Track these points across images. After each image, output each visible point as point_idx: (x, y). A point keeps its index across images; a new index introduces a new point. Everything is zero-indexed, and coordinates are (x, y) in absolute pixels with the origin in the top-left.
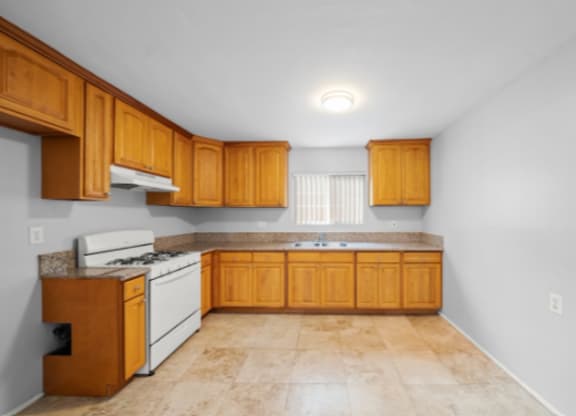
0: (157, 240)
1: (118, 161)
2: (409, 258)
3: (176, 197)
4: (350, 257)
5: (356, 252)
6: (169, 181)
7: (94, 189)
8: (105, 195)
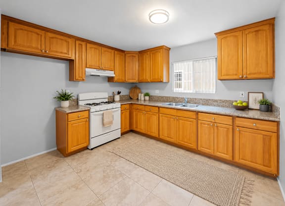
0: (109, 97)
1: (88, 66)
2: (238, 122)
3: (116, 79)
4: (193, 115)
5: (197, 113)
6: (113, 72)
7: (79, 77)
8: (83, 80)
